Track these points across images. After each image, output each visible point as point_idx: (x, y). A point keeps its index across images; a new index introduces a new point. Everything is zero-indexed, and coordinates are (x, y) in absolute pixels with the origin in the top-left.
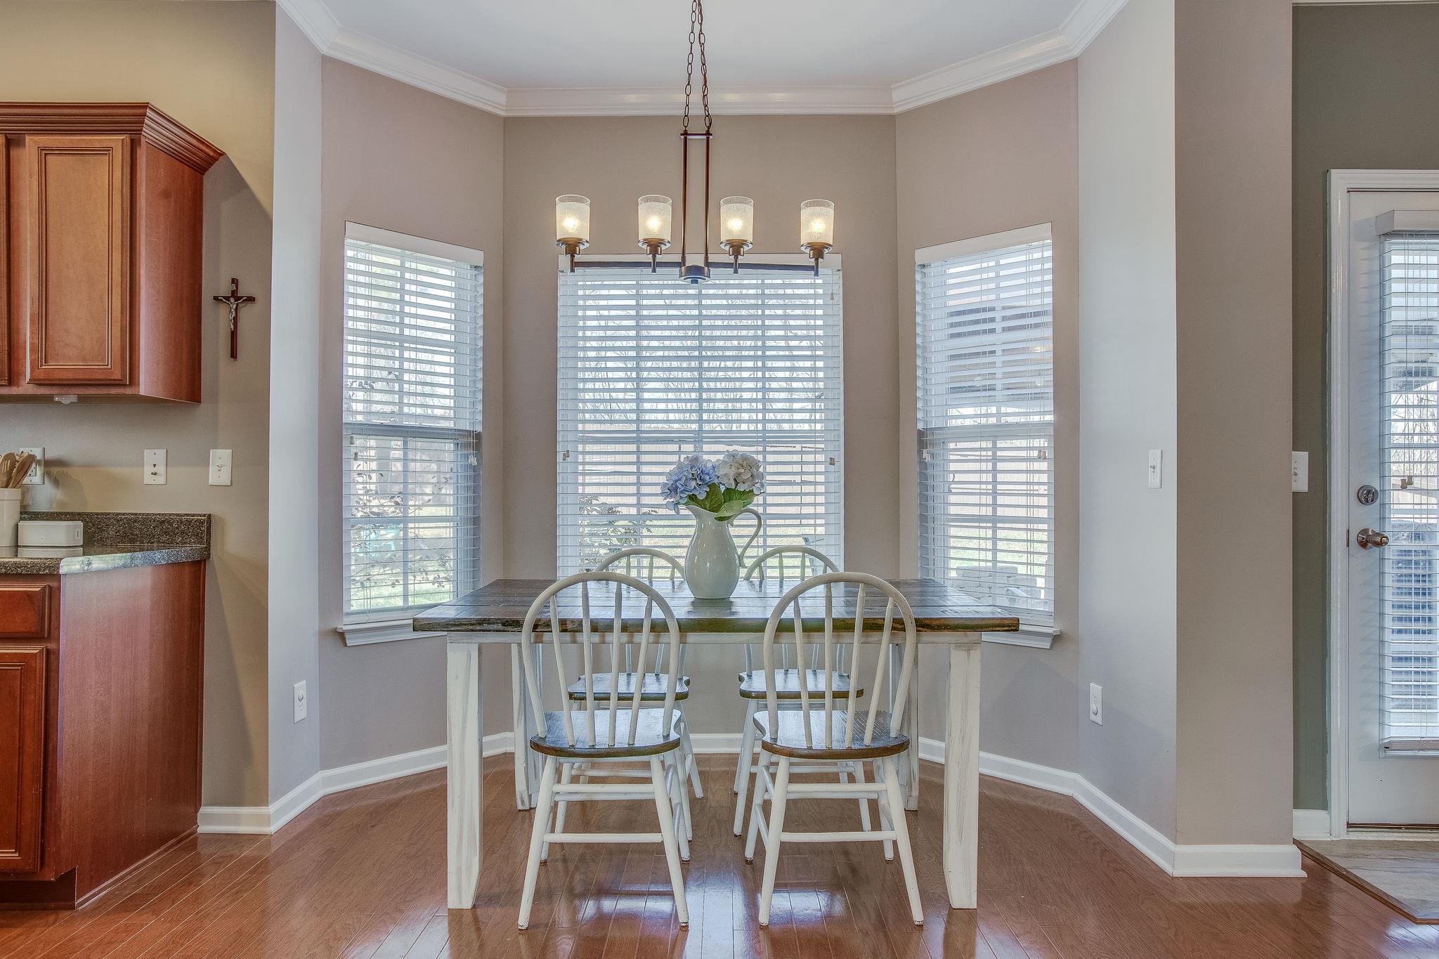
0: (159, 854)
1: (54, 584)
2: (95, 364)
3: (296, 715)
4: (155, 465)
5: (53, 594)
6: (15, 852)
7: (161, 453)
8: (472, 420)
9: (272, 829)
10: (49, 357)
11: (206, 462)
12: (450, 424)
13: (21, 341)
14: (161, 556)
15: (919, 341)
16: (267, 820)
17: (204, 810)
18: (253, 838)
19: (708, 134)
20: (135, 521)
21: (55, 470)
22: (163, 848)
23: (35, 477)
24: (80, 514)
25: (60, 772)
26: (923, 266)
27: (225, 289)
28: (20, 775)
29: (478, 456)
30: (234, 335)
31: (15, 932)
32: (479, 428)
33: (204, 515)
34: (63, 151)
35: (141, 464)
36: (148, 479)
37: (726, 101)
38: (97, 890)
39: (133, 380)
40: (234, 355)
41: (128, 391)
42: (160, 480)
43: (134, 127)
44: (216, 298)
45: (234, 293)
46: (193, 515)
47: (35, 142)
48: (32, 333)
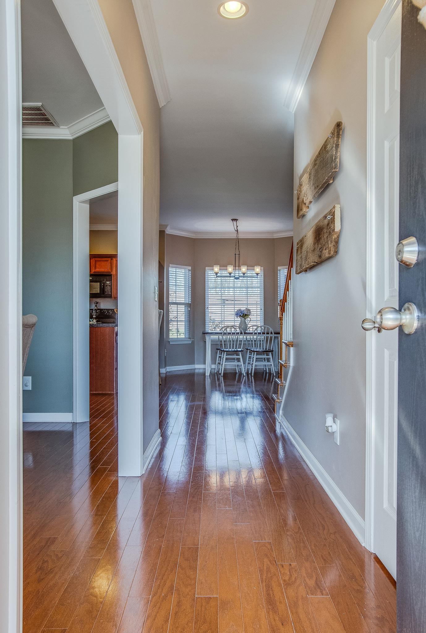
8: (188, 301)
12: (184, 302)
15: (279, 285)
19: (239, 254)
26: (280, 270)
29: (190, 308)
32: (190, 303)
37: (241, 236)
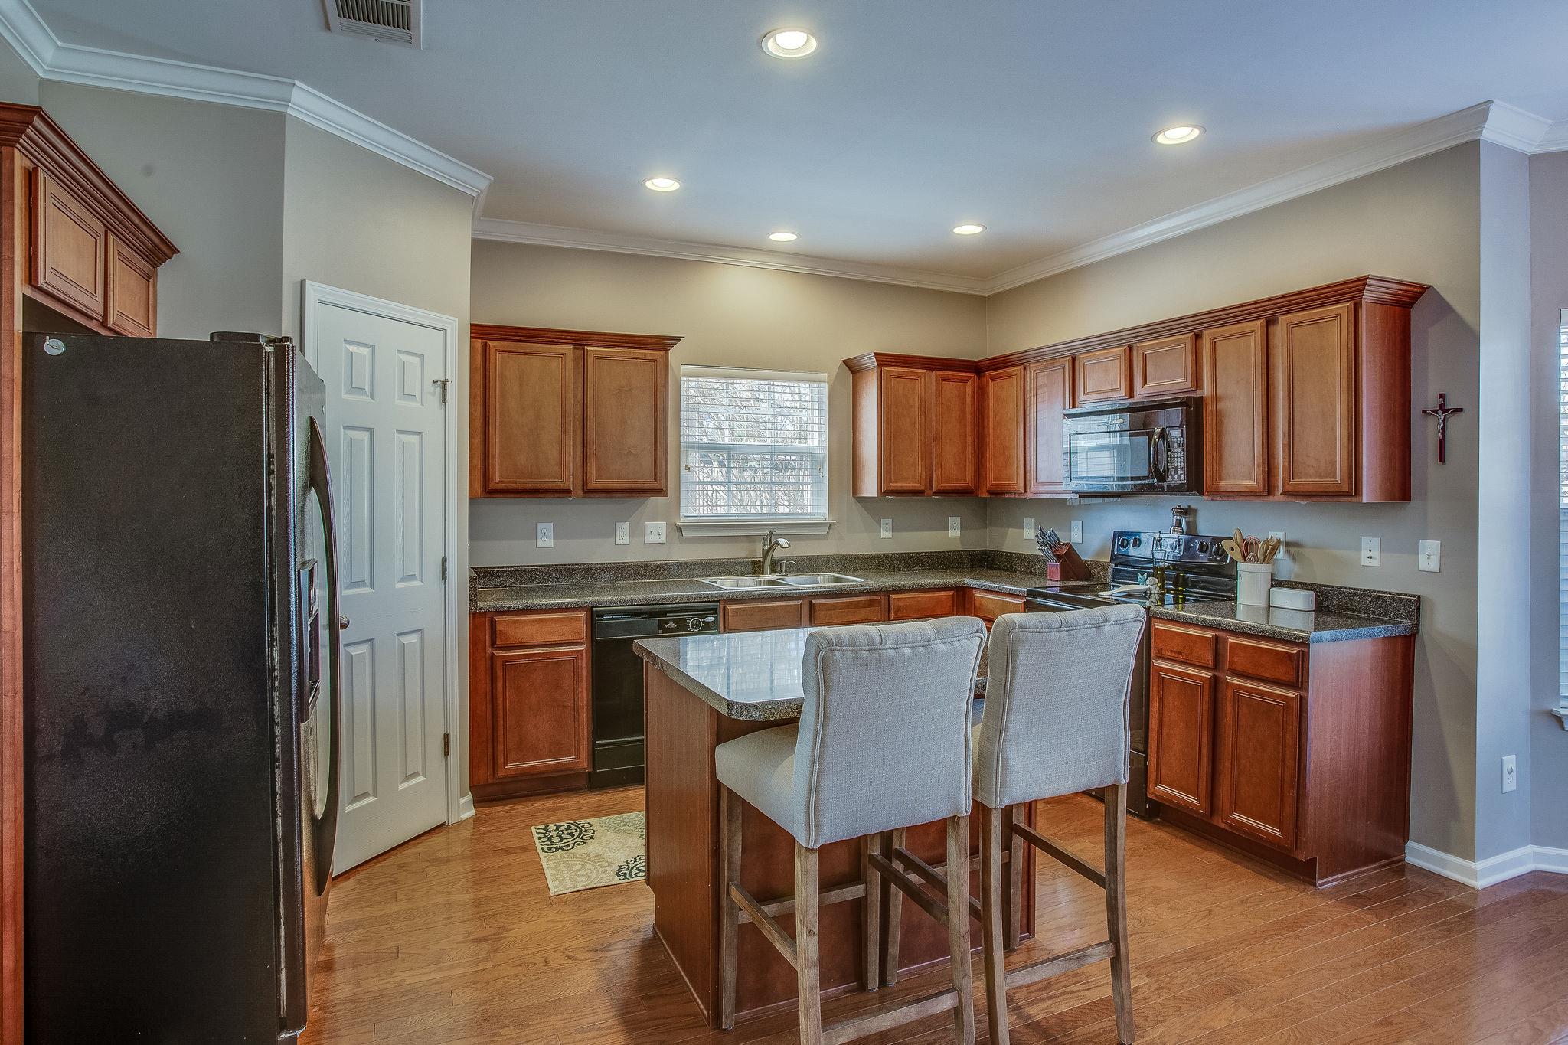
0: (1375, 869)
1: (1306, 650)
2: (1328, 481)
3: (1504, 787)
4: (1370, 551)
5: (1304, 657)
6: (1279, 832)
7: (1376, 541)
9: (1480, 884)
10: (1295, 475)
11: (1416, 551)
13: (1276, 464)
14: (1380, 631)
16: (1474, 874)
17: (1410, 844)
18: (1462, 887)
20: (1354, 595)
21: (1293, 549)
22: (1378, 864)
23: (1280, 554)
24: (1311, 585)
25: (1308, 785)
27: (1433, 403)
28: (1283, 780)
30: (1442, 443)
31: (1281, 887)
33: (1415, 596)
34: (1303, 324)
35: (1360, 549)
36: (1365, 562)
38: (1330, 879)
39: (1358, 491)
40: (1442, 459)
41: (1354, 500)
42: (1375, 563)
43: (1357, 294)
44: (1424, 412)
45: (1442, 408)
46: (1405, 595)
47: (1285, 320)
48: (1283, 458)
